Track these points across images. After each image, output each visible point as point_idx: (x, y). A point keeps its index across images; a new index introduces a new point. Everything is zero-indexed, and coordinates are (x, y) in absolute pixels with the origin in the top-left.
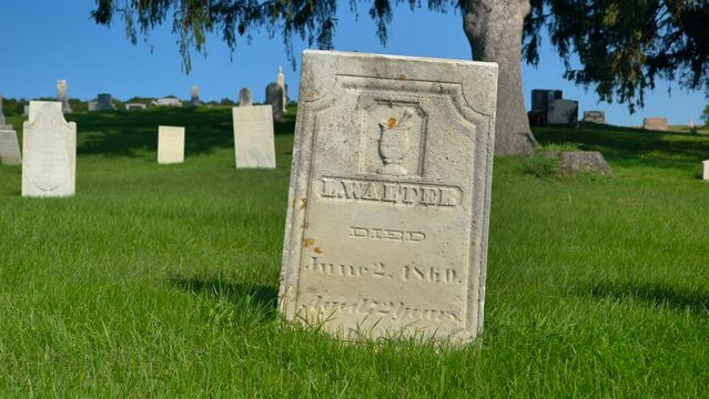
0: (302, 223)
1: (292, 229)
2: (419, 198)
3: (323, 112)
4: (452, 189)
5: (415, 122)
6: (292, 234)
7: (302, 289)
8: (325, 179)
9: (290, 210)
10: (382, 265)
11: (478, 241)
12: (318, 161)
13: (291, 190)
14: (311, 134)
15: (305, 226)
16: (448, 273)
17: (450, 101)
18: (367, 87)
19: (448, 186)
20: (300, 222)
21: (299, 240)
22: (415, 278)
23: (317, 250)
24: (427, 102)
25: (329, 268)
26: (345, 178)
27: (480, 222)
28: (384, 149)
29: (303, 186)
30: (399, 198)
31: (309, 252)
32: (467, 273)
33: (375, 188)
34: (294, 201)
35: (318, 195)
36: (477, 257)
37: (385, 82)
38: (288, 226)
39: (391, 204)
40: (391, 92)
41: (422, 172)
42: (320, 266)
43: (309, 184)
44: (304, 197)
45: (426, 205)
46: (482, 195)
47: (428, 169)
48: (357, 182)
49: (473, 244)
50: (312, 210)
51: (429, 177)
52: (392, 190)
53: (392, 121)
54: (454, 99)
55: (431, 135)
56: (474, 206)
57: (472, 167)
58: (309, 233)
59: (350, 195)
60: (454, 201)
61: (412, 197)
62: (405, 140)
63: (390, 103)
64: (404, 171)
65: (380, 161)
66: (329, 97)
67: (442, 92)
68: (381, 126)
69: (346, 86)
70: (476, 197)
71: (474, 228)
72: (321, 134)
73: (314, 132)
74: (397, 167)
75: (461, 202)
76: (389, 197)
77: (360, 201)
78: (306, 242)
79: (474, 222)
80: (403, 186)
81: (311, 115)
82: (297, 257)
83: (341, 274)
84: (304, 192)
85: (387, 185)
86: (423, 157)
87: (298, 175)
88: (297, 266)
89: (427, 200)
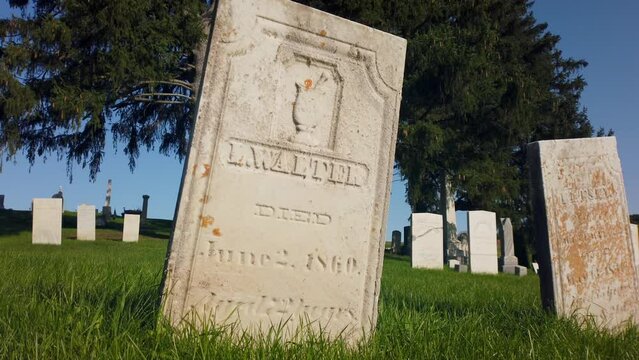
0: (201, 197)
1: (189, 204)
2: (327, 175)
3: (238, 58)
4: (359, 167)
5: (331, 87)
6: (188, 210)
7: (193, 284)
8: (233, 142)
9: (189, 178)
10: (285, 252)
11: (378, 227)
12: (228, 117)
13: (193, 152)
14: (222, 84)
15: (205, 199)
16: (349, 263)
17: (364, 69)
18: (288, 37)
19: (356, 164)
20: (199, 195)
21: (196, 219)
22: (317, 268)
23: (216, 232)
24: (344, 67)
25: (226, 255)
26: (256, 143)
27: (381, 206)
28: (298, 114)
29: (208, 147)
30: (309, 173)
31: (207, 234)
32: (366, 263)
33: (287, 159)
34: (195, 167)
35: (224, 162)
36: (377, 245)
37: (306, 35)
38: (185, 198)
39: (301, 178)
40: (310, 49)
41: (333, 145)
42: (217, 252)
43: (214, 146)
44: (207, 162)
45: (334, 182)
46: (385, 176)
47: (339, 143)
48: (268, 150)
49: (373, 230)
50: (215, 180)
51: (340, 151)
52: (303, 163)
53: (309, 83)
54: (368, 68)
55: (345, 103)
56: (378, 187)
57: (378, 145)
58: (209, 210)
59: (260, 165)
60: (360, 181)
61: (323, 174)
62: (317, 107)
63: (309, 61)
64: (317, 142)
65: (293, 127)
66: (247, 42)
67: (358, 57)
68: (297, 86)
69: (266, 31)
70: (379, 178)
71: (375, 212)
72: (235, 86)
73: (227, 81)
74: (310, 136)
75: (366, 181)
76: (300, 170)
77: (269, 173)
78: (204, 221)
79: (376, 205)
80: (315, 158)
81: (224, 58)
82: (192, 240)
83: (239, 263)
84: (208, 156)
85: (300, 156)
86: (336, 128)
87: (203, 133)
88: (190, 252)
89: (335, 178)
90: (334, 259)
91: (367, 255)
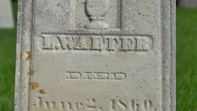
0: (28, 71)
1: (21, 75)
2: (119, 46)
4: (144, 38)
6: (21, 80)
8: (44, 35)
9: (18, 61)
10: (94, 100)
11: (168, 77)
12: (38, 21)
13: (18, 46)
14: (31, 1)
15: (31, 73)
16: (145, 103)
19: (141, 36)
20: (26, 70)
21: (27, 85)
22: (120, 108)
23: (42, 92)
25: (51, 105)
26: (60, 34)
27: (168, 62)
28: (90, 10)
29: (27, 41)
30: (104, 46)
31: (36, 93)
32: (161, 102)
33: (84, 40)
34: (21, 54)
35: (39, 48)
36: (168, 90)
38: (18, 73)
39: (97, 52)
41: (121, 25)
42: (45, 104)
43: (32, 40)
44: (28, 50)
45: (125, 51)
46: (168, 41)
47: (125, 23)
48: (70, 37)
49: (164, 79)
50: (36, 60)
51: (126, 29)
52: (98, 42)
56: (163, 49)
57: (159, 20)
58: (35, 79)
59: (65, 46)
60: (147, 47)
61: (113, 46)
64: (106, 25)
65: (87, 19)
70: (164, 43)
71: (164, 67)
74: (100, 23)
75: (152, 47)
76: (96, 46)
77: (73, 51)
78: (32, 86)
79: (164, 62)
80: (106, 37)
82: (26, 97)
83: (61, 108)
84: (28, 47)
85: (94, 37)
86: (121, 14)
87: (23, 33)
88: (27, 105)
89: (126, 47)
90: (133, 101)
91: (161, 97)
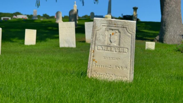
1: (90, 57)
2: (119, 50)
3: (98, 31)
4: (126, 49)
5: (118, 34)
7: (93, 71)
8: (98, 46)
9: (90, 53)
10: (110, 65)
12: (96, 42)
13: (91, 48)
14: (95, 36)
16: (125, 68)
17: (125, 29)
18: (107, 26)
20: (92, 56)
21: (92, 60)
22: (118, 69)
23: (96, 62)
24: (120, 29)
25: (98, 66)
26: (102, 46)
28: (111, 40)
30: (114, 50)
31: (94, 62)
32: (129, 68)
33: (109, 48)
34: (91, 51)
35: (96, 50)
36: (132, 64)
37: (111, 25)
39: (112, 52)
40: (113, 27)
41: (119, 45)
42: (96, 66)
43: (94, 47)
44: (93, 50)
45: (120, 52)
46: (132, 50)
47: (121, 44)
48: (105, 47)
49: (131, 61)
50: (95, 53)
51: (121, 46)
53: (113, 33)
54: (126, 29)
55: (121, 37)
56: (131, 52)
57: (130, 44)
58: (94, 58)
59: (103, 50)
60: (126, 51)
61: (117, 50)
62: (116, 38)
63: (112, 30)
65: (110, 42)
66: (99, 28)
67: (124, 27)
68: (110, 35)
69: (103, 26)
71: (131, 57)
72: (97, 36)
73: (96, 36)
74: (114, 44)
75: (128, 52)
76: (112, 50)
77: (106, 51)
80: (115, 48)
81: (95, 32)
82: (91, 63)
83: (101, 67)
84: (93, 49)
85: (112, 47)
86: (120, 42)
87: (92, 45)
88: (91, 65)
91: (129, 66)
